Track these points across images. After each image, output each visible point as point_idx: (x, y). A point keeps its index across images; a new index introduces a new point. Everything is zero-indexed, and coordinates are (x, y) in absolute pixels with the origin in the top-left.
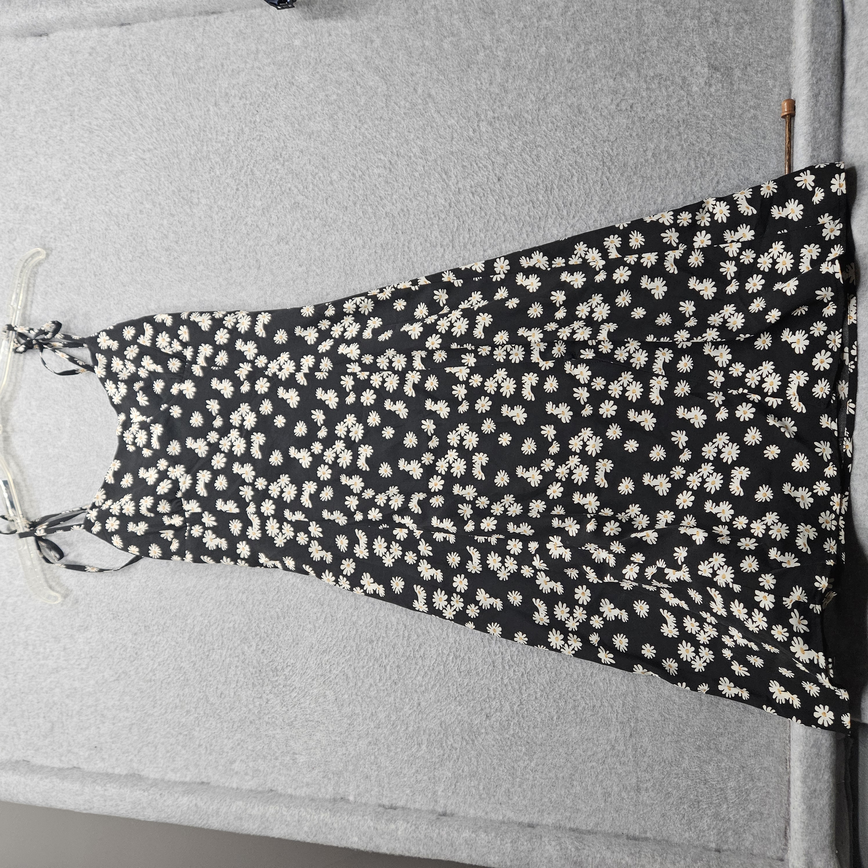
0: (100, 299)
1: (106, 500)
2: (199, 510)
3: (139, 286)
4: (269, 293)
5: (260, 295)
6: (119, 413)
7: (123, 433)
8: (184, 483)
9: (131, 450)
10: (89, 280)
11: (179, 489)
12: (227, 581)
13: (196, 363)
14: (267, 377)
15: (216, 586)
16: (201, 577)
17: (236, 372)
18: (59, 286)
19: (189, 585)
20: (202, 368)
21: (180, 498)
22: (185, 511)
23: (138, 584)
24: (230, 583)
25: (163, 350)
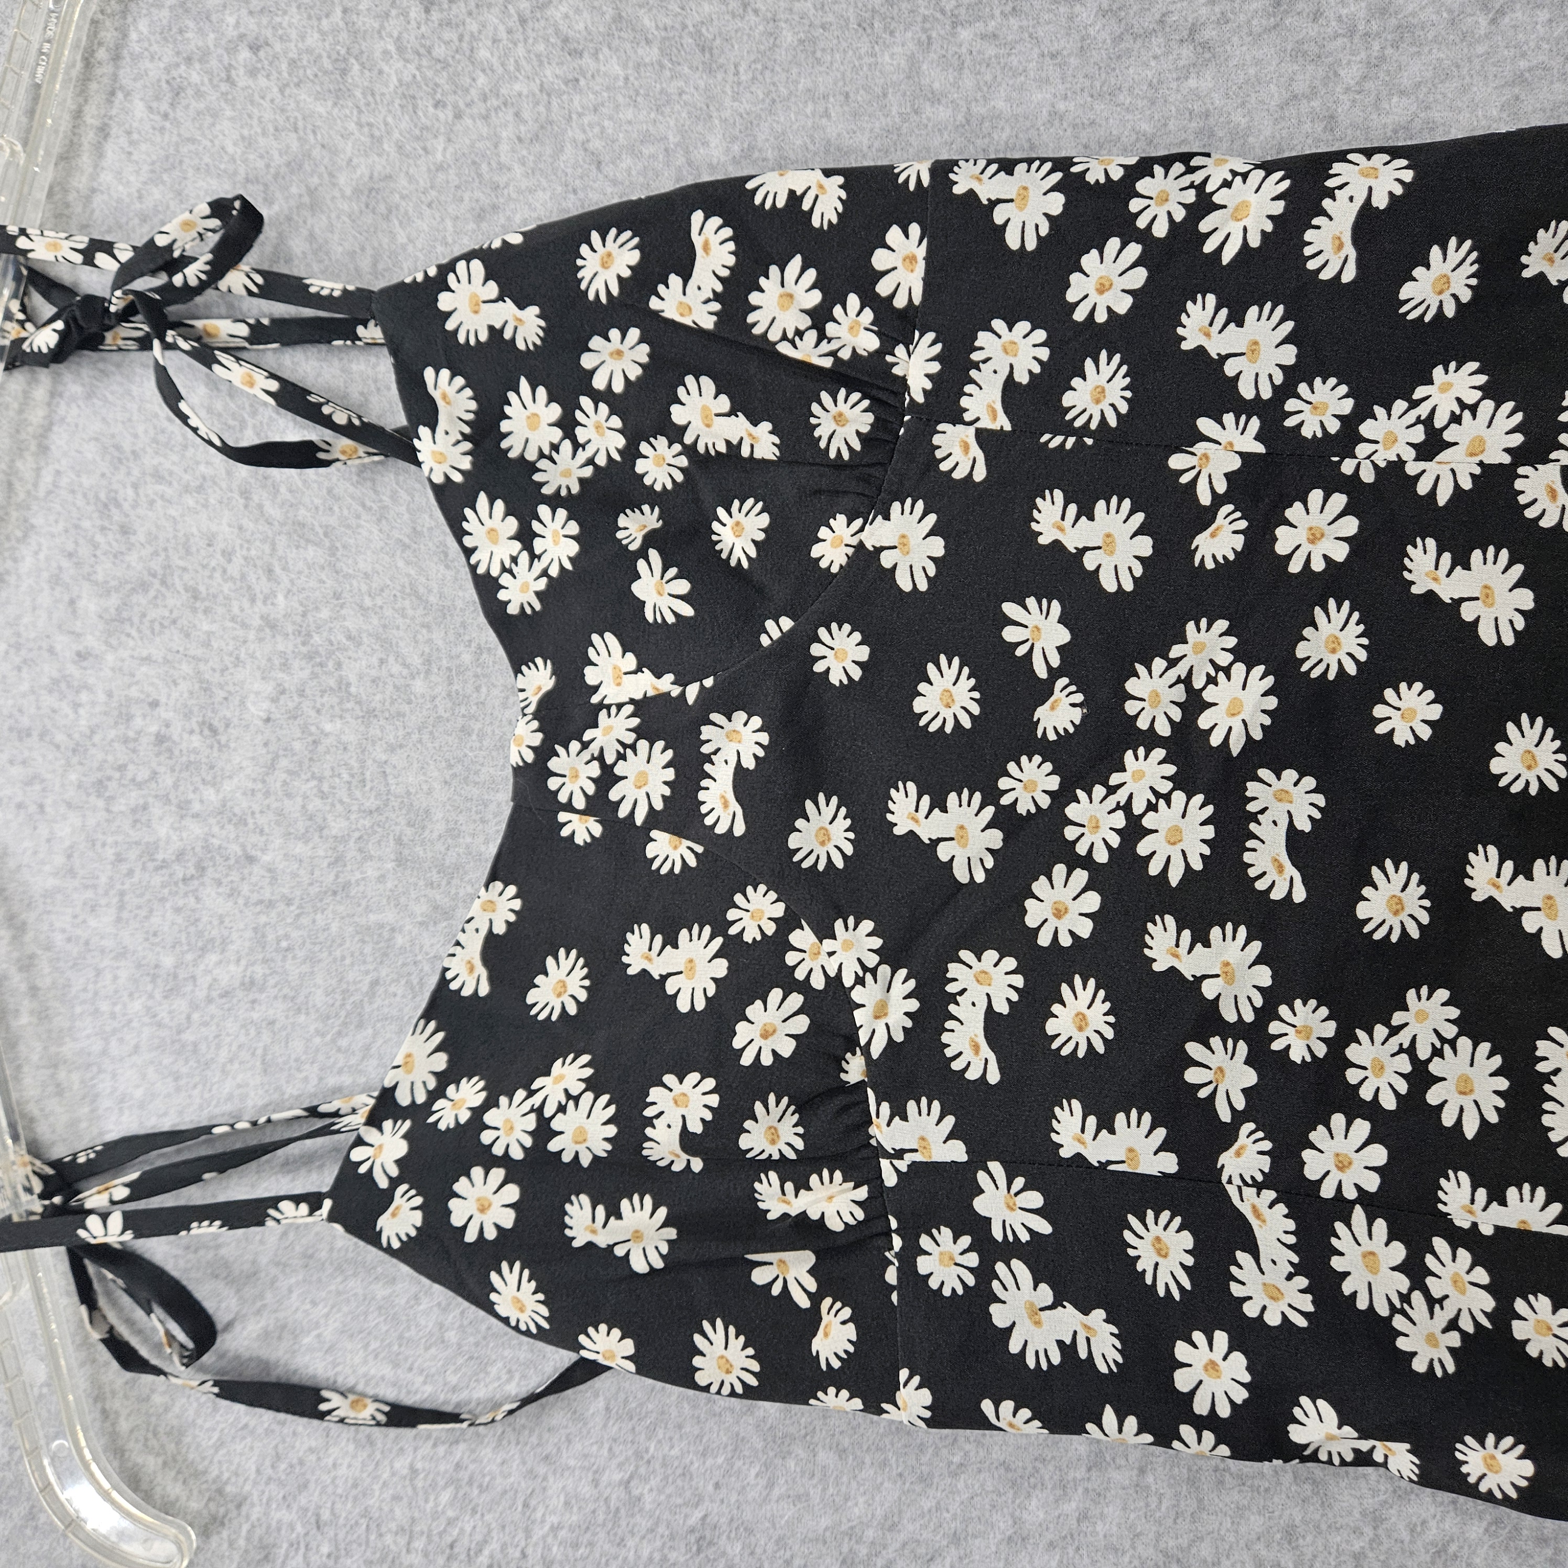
0: (446, 115)
1: (445, 1079)
2: (957, 1152)
3: (652, 54)
4: (1350, 74)
5: (1300, 87)
6: (519, 661)
7: (544, 753)
8: (881, 1012)
9: (581, 838)
10: (394, 25)
11: (851, 1041)
12: (1071, 1507)
13: (956, 417)
14: (1351, 485)
15: (1003, 1525)
16: (925, 1480)
17: (1176, 461)
18: (244, 54)
19: (857, 1510)
20: (984, 438)
21: (861, 1086)
22: (880, 1152)
23: (586, 1490)
24: (1083, 1517)
25: (784, 349)
